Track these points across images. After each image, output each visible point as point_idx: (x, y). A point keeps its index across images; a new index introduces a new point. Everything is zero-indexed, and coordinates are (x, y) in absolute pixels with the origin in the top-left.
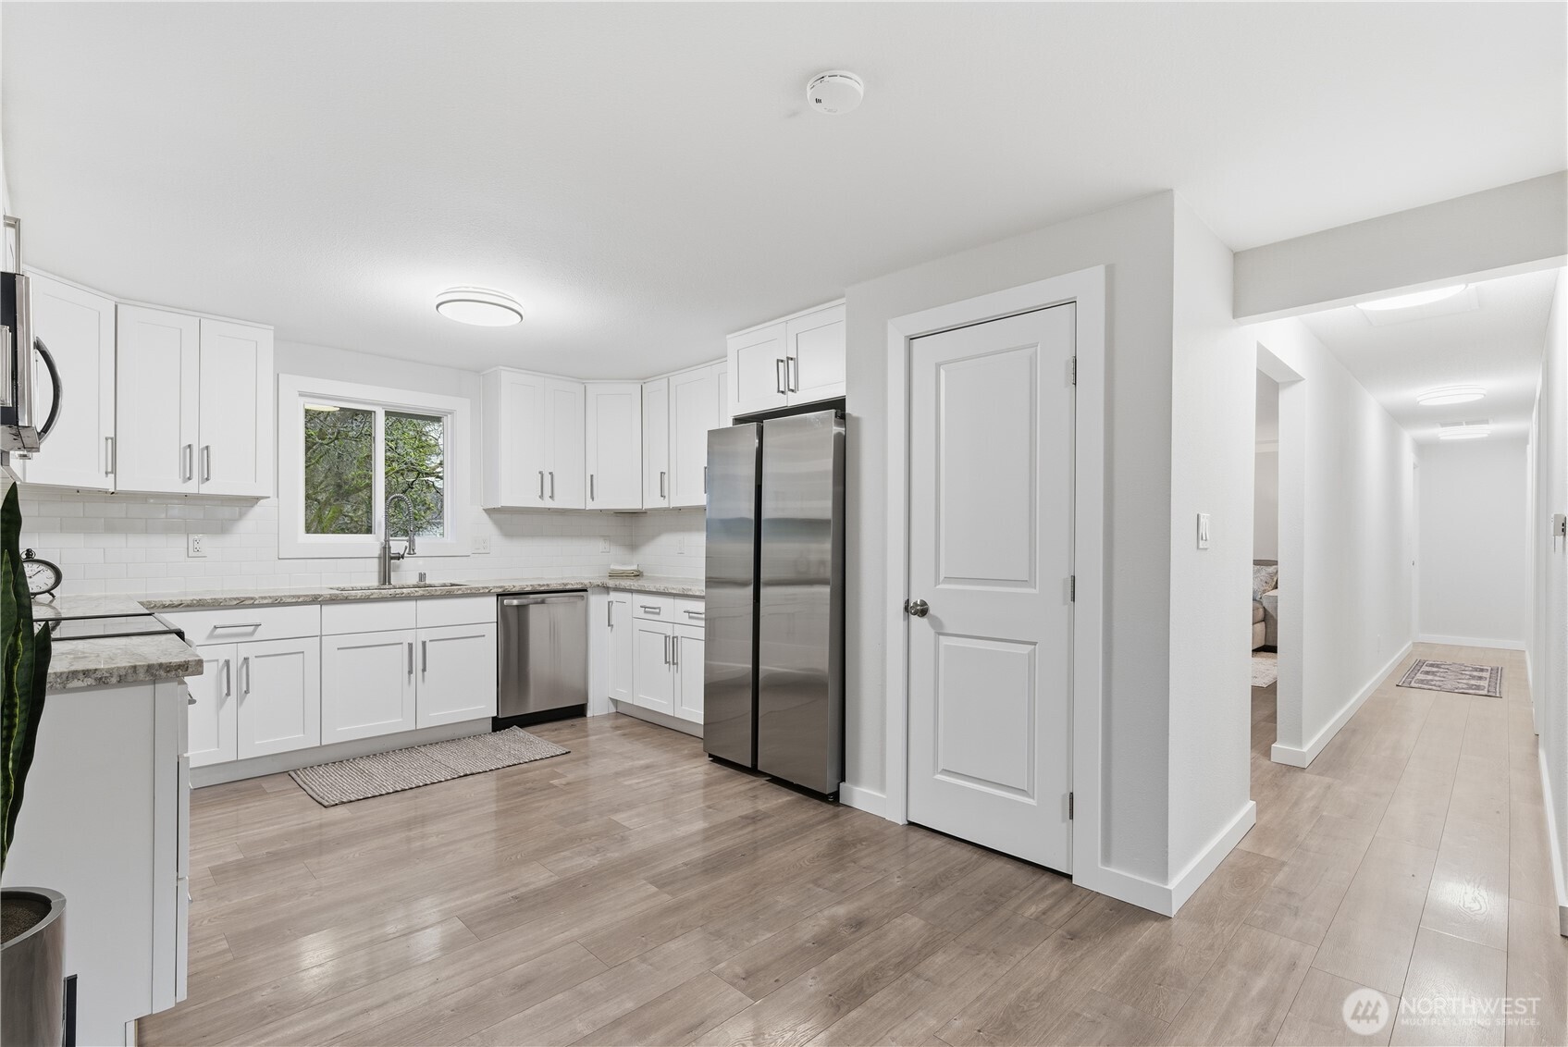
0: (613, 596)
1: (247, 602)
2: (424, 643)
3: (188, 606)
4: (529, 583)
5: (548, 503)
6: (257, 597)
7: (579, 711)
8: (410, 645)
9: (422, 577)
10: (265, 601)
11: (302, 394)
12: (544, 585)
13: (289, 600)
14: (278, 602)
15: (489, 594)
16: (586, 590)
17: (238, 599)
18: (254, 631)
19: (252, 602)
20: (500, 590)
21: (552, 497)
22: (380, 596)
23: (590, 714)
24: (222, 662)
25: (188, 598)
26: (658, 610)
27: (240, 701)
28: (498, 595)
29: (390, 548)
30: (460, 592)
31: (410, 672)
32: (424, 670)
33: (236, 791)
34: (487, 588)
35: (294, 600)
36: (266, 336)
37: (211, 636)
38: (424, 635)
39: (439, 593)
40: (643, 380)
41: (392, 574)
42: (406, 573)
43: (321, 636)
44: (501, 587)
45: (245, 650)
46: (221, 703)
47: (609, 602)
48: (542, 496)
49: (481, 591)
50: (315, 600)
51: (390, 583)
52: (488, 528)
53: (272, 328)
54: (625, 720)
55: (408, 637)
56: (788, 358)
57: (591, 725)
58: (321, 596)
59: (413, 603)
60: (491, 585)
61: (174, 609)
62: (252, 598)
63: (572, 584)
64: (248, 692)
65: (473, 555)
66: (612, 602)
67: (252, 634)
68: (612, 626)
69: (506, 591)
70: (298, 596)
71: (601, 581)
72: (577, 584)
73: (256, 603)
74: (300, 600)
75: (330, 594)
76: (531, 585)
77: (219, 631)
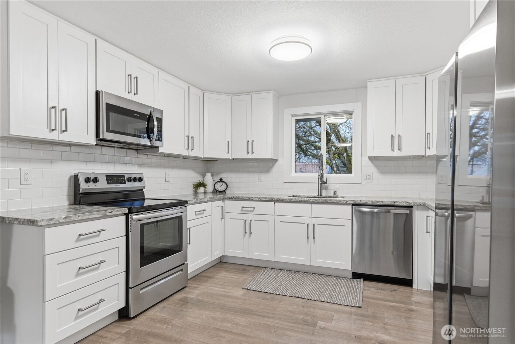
1: (250, 199)
2: (314, 225)
3: (235, 198)
6: (254, 197)
7: (408, 283)
8: (308, 225)
9: (335, 193)
10: (256, 199)
11: (292, 116)
12: (379, 201)
13: (263, 199)
14: (260, 200)
15: (346, 204)
16: (412, 207)
17: (248, 197)
18: (254, 210)
19: (252, 199)
20: (353, 202)
21: (398, 150)
22: (295, 200)
23: (414, 286)
24: (244, 221)
27: (250, 236)
28: (353, 205)
30: (331, 202)
31: (308, 238)
32: (314, 238)
34: (345, 200)
35: (265, 199)
37: (242, 210)
38: (314, 221)
39: (320, 201)
41: (323, 191)
42: (329, 191)
43: (275, 215)
45: (251, 217)
46: (244, 236)
47: (427, 217)
48: (391, 150)
49: (342, 202)
50: (271, 200)
51: (321, 195)
53: (272, 92)
55: (308, 221)
58: (274, 198)
59: (309, 205)
61: (232, 199)
62: (252, 197)
63: (399, 202)
64: (251, 233)
65: (362, 183)
66: (429, 216)
67: (253, 211)
68: (429, 232)
69: (355, 203)
70: (266, 198)
71: (424, 202)
72: (404, 202)
73: (253, 199)
74: (267, 200)
75: (277, 198)
76: (371, 201)
77: (244, 209)
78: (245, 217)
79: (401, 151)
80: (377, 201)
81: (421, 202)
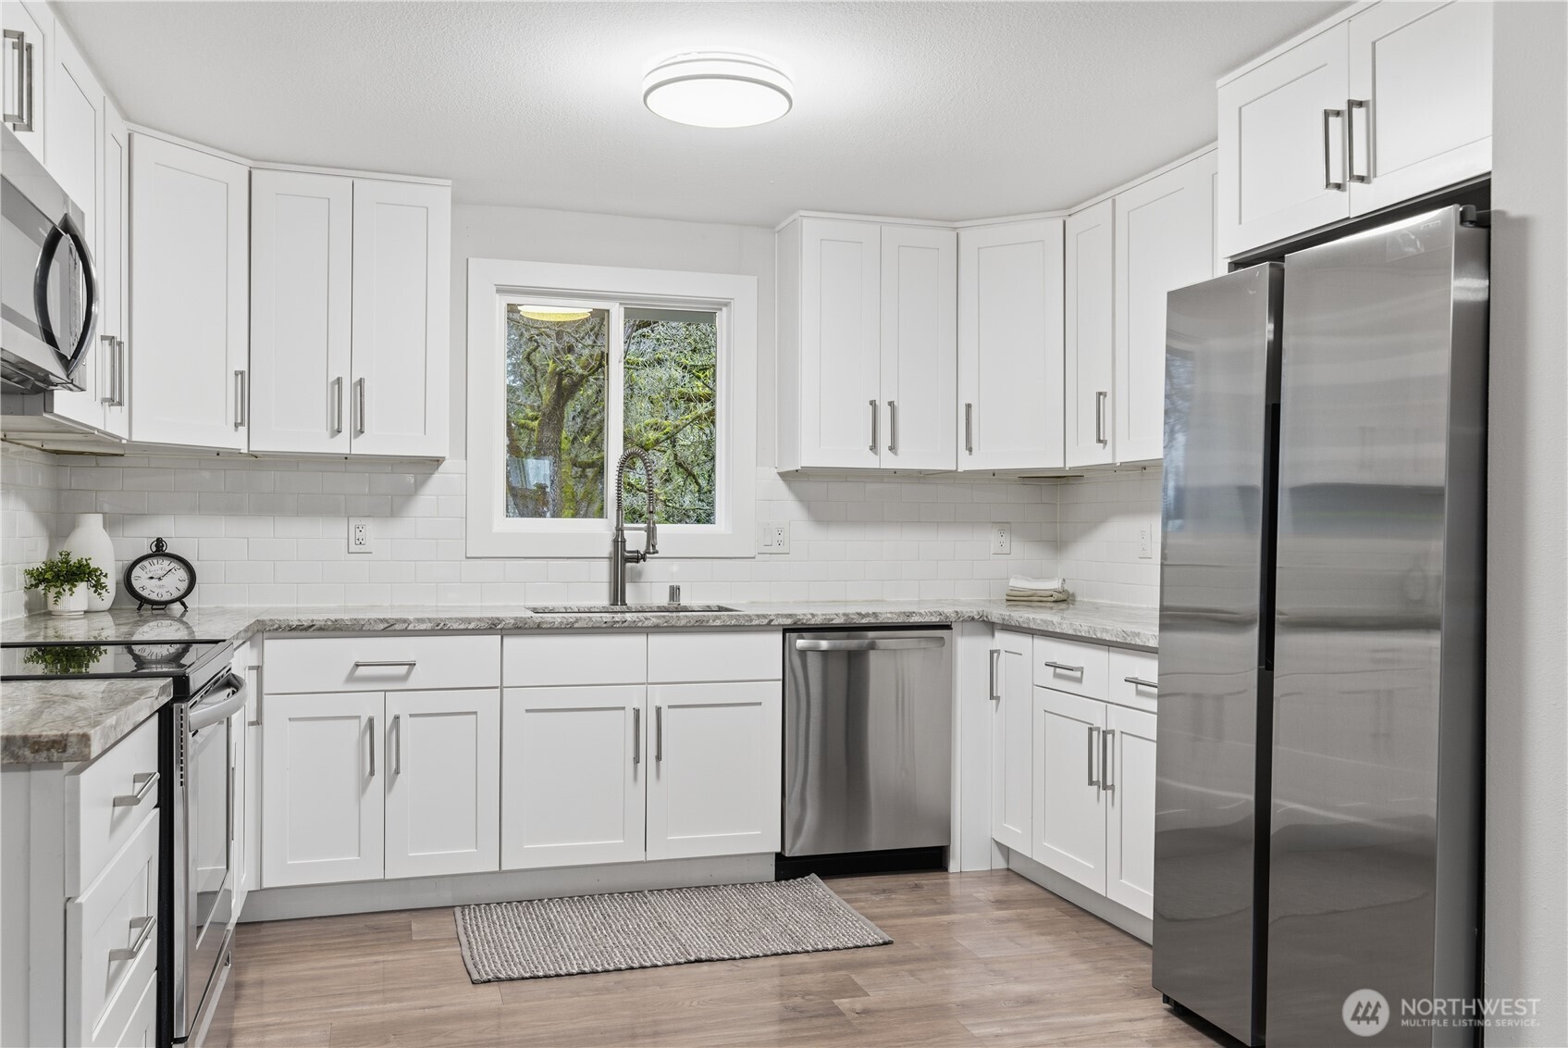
0: (1002, 640)
1: (397, 627)
2: (659, 710)
3: (321, 629)
4: (841, 611)
5: (888, 461)
6: (411, 618)
7: (933, 859)
8: (637, 712)
9: (674, 592)
10: (423, 627)
11: (501, 290)
12: (867, 615)
13: (456, 626)
14: (440, 629)
15: (768, 627)
16: (948, 627)
17: (382, 621)
18: (409, 673)
19: (405, 626)
20: (789, 621)
21: (892, 448)
22: (590, 625)
23: (954, 866)
24: (364, 721)
25: (320, 618)
26: (1078, 674)
27: (389, 785)
28: (786, 630)
29: (624, 541)
30: (718, 623)
31: (637, 760)
32: (659, 758)
33: (377, 929)
34: (764, 616)
35: (462, 627)
36: (440, 197)
37: (351, 678)
38: (659, 697)
39: (683, 622)
40: (1069, 208)
41: (628, 587)
42: (650, 589)
43: (502, 687)
44: (790, 616)
45: (399, 704)
46: (363, 786)
47: (992, 652)
48: (874, 448)
49: (754, 623)
50: (493, 627)
51: (623, 603)
52: (788, 507)
53: (449, 182)
54: (1018, 889)
55: (634, 699)
56: (1351, 104)
57: (956, 889)
58: (500, 620)
59: (641, 639)
60: (772, 612)
61: (304, 633)
62: (405, 621)
63: (921, 614)
64: (397, 772)
65: (758, 557)
66: (998, 652)
67: (405, 678)
68: (998, 698)
69: (795, 623)
70: (469, 621)
71: (980, 609)
72: (932, 614)
73: (411, 627)
74: (471, 627)
75: (516, 619)
76: (844, 615)
77: (362, 671)
78: (368, 704)
79: (896, 454)
80: (859, 614)
81: (973, 611)
